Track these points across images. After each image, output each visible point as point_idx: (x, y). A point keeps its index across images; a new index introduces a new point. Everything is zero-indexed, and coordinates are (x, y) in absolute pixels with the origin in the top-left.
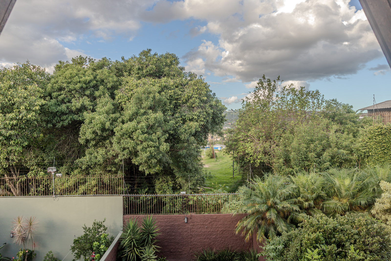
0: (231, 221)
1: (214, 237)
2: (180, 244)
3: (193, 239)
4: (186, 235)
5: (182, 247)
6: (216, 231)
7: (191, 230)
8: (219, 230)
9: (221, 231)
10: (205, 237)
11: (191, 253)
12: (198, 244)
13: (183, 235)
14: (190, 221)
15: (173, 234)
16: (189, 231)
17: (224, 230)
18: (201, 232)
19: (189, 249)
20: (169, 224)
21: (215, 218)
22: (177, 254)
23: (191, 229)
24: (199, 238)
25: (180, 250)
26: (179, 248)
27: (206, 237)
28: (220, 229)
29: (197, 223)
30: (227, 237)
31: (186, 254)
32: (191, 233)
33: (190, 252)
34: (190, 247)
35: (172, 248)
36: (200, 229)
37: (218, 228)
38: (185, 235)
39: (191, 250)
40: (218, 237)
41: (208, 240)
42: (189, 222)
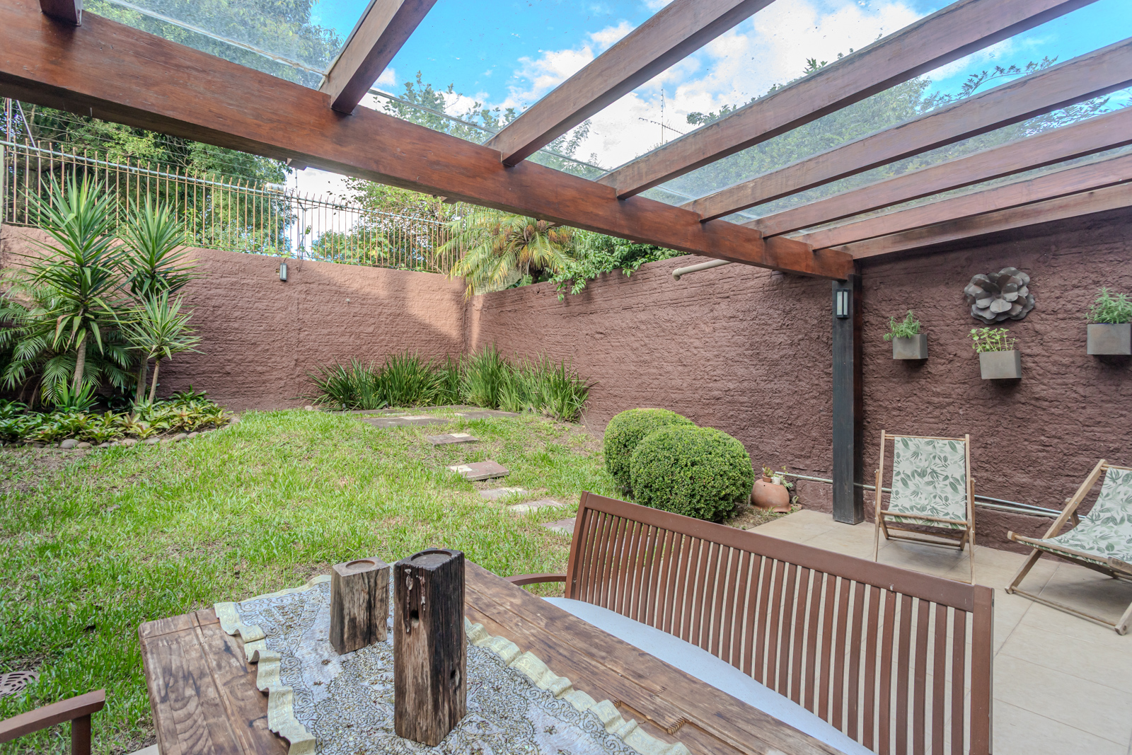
0: (417, 291)
1: (370, 329)
2: (260, 349)
3: (306, 333)
4: (282, 319)
5: (270, 358)
6: (376, 313)
7: (301, 306)
8: (384, 311)
9: (390, 315)
10: (343, 328)
11: (298, 376)
12: (321, 348)
13: (273, 318)
14: (296, 277)
15: (237, 314)
16: (294, 308)
17: (398, 312)
18: (331, 313)
19: (294, 363)
20: (223, 279)
21: (373, 276)
22: (250, 379)
23: (298, 304)
24: (326, 331)
25: (259, 369)
26: (257, 362)
27: (348, 330)
28: (386, 311)
29: (321, 287)
30: (404, 333)
31: (281, 379)
32: (301, 316)
33: (297, 373)
34: (296, 357)
35: (229, 361)
36: (330, 305)
37: (381, 307)
38: (278, 318)
39: (298, 369)
40: (380, 332)
41: (351, 339)
42: (291, 281)
